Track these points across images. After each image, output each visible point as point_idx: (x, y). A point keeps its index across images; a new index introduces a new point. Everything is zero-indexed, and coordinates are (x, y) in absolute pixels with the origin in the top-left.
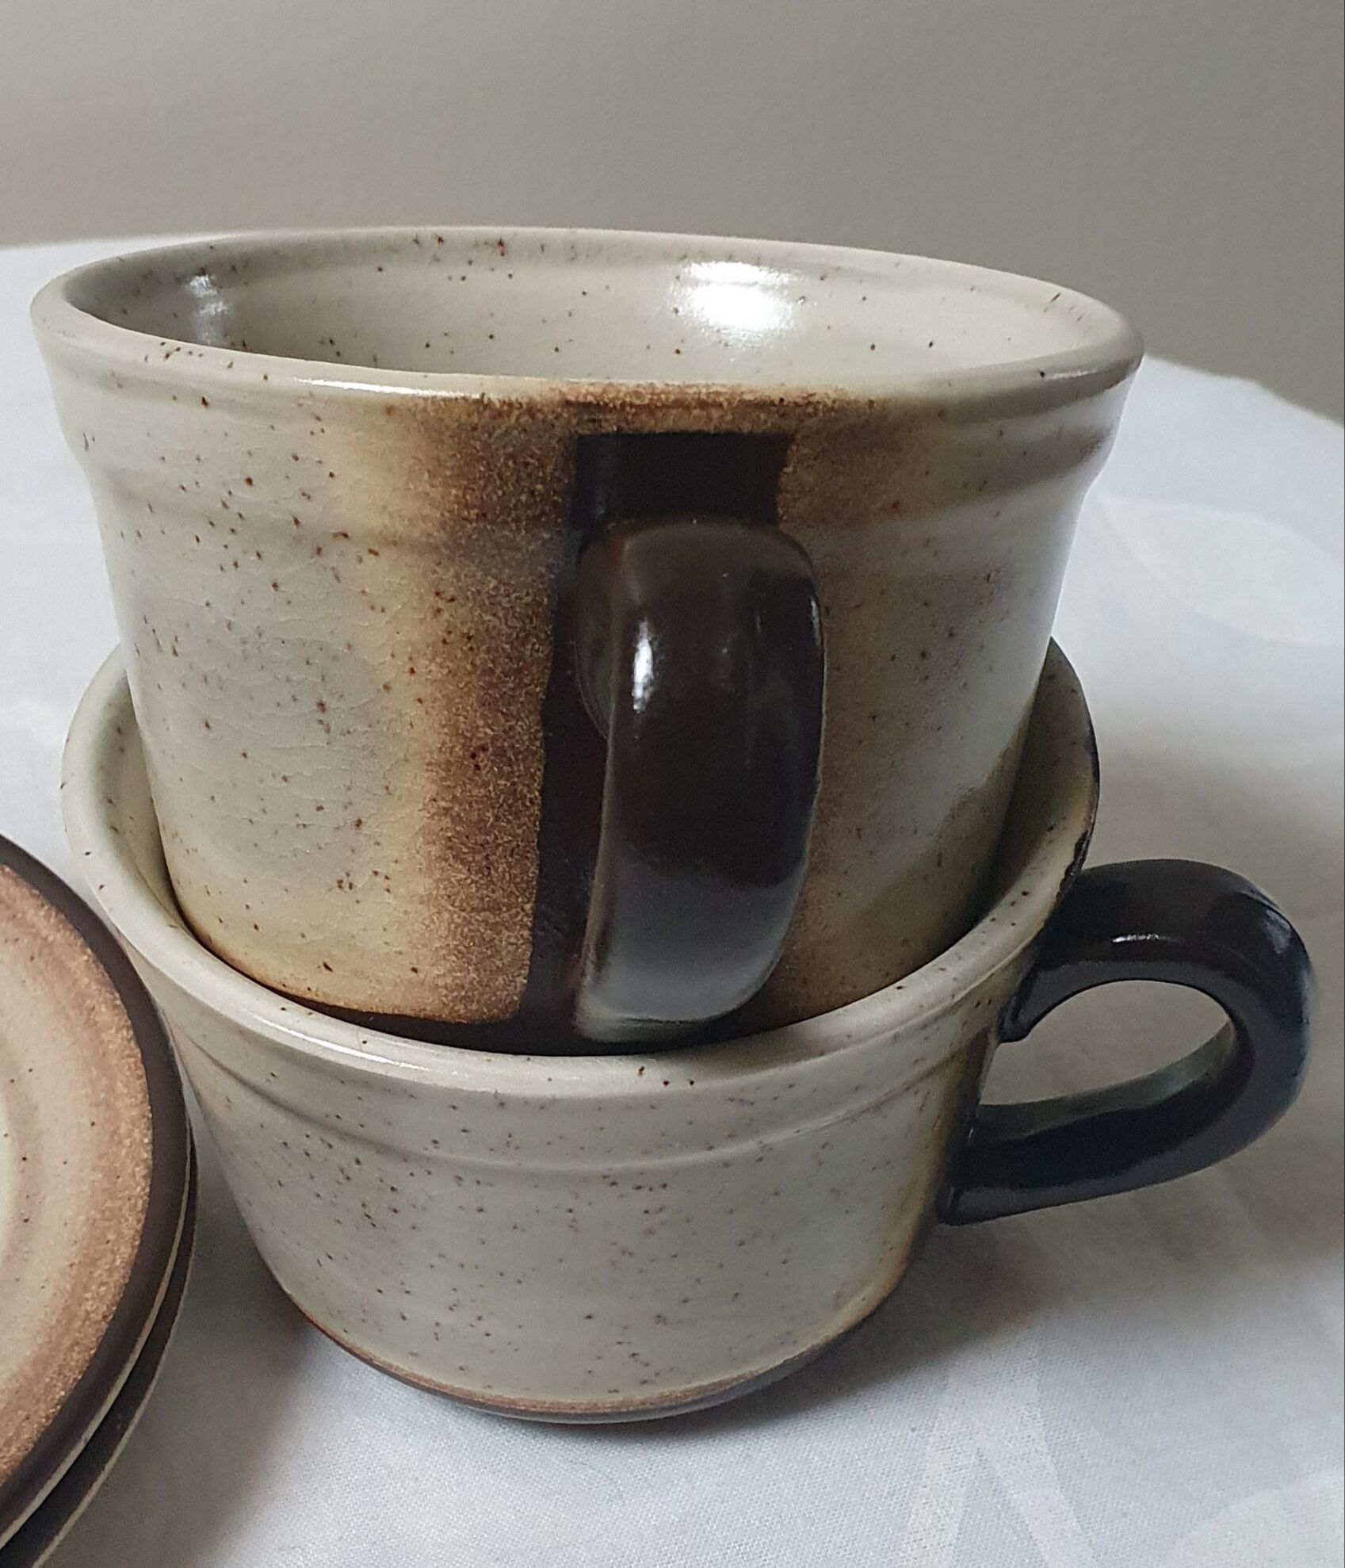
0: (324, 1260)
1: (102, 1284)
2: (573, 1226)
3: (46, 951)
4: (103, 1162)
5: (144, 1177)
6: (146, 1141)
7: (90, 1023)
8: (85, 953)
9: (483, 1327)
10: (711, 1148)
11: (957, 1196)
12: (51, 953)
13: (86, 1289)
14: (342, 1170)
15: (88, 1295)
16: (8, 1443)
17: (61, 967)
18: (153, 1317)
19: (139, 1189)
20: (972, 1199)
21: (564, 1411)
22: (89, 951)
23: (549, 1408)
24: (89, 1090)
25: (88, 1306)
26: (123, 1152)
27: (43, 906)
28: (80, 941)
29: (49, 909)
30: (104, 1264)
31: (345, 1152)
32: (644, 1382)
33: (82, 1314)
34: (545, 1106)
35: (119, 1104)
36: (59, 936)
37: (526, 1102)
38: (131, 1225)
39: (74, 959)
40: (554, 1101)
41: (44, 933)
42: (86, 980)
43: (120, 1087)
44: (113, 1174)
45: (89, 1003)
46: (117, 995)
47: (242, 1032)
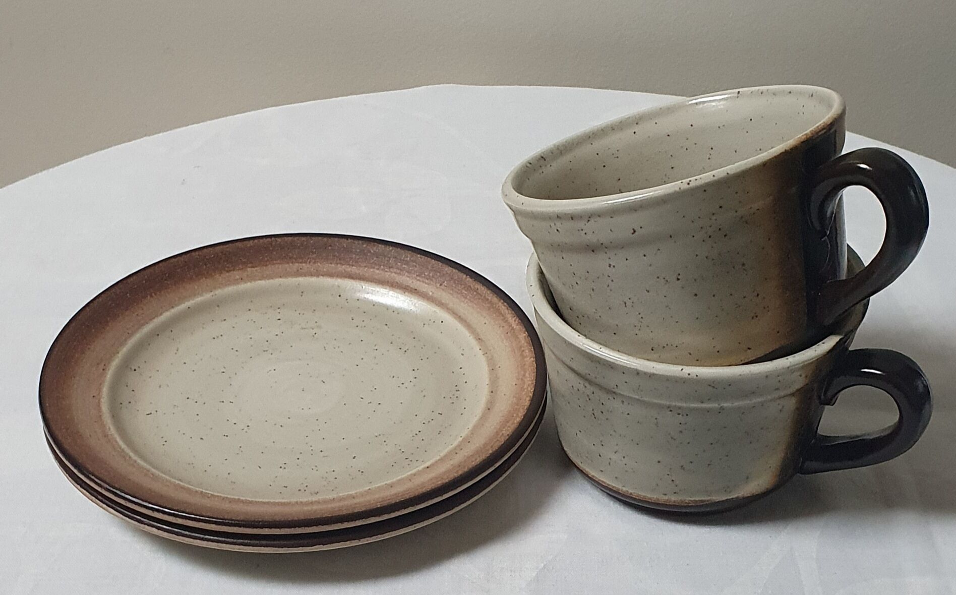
0: (578, 432)
1: (509, 427)
2: (657, 424)
3: (512, 331)
4: (517, 396)
5: (529, 400)
6: (532, 390)
7: (522, 355)
8: (525, 333)
9: (625, 461)
10: (702, 402)
11: (803, 463)
12: (514, 332)
13: (504, 428)
14: (588, 396)
15: (504, 429)
16: (472, 462)
17: (517, 337)
18: (523, 438)
19: (527, 403)
20: (810, 465)
21: (647, 500)
22: (526, 333)
23: (643, 498)
24: (517, 374)
25: (503, 432)
26: (524, 393)
27: (514, 317)
28: (524, 329)
29: (516, 319)
30: (511, 422)
31: (590, 389)
32: (675, 493)
33: (501, 434)
34: (651, 376)
35: (526, 380)
36: (517, 327)
37: (645, 373)
38: (521, 413)
39: (520, 335)
40: (654, 374)
41: (513, 325)
42: (523, 342)
43: (527, 375)
44: (519, 399)
45: (523, 349)
46: (532, 348)
47: (565, 341)
